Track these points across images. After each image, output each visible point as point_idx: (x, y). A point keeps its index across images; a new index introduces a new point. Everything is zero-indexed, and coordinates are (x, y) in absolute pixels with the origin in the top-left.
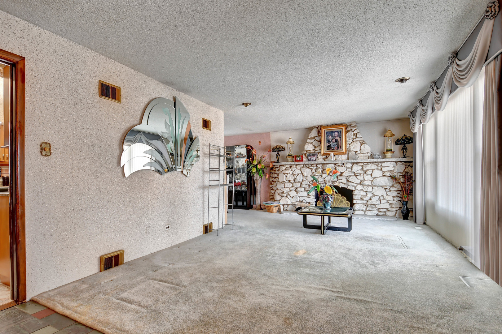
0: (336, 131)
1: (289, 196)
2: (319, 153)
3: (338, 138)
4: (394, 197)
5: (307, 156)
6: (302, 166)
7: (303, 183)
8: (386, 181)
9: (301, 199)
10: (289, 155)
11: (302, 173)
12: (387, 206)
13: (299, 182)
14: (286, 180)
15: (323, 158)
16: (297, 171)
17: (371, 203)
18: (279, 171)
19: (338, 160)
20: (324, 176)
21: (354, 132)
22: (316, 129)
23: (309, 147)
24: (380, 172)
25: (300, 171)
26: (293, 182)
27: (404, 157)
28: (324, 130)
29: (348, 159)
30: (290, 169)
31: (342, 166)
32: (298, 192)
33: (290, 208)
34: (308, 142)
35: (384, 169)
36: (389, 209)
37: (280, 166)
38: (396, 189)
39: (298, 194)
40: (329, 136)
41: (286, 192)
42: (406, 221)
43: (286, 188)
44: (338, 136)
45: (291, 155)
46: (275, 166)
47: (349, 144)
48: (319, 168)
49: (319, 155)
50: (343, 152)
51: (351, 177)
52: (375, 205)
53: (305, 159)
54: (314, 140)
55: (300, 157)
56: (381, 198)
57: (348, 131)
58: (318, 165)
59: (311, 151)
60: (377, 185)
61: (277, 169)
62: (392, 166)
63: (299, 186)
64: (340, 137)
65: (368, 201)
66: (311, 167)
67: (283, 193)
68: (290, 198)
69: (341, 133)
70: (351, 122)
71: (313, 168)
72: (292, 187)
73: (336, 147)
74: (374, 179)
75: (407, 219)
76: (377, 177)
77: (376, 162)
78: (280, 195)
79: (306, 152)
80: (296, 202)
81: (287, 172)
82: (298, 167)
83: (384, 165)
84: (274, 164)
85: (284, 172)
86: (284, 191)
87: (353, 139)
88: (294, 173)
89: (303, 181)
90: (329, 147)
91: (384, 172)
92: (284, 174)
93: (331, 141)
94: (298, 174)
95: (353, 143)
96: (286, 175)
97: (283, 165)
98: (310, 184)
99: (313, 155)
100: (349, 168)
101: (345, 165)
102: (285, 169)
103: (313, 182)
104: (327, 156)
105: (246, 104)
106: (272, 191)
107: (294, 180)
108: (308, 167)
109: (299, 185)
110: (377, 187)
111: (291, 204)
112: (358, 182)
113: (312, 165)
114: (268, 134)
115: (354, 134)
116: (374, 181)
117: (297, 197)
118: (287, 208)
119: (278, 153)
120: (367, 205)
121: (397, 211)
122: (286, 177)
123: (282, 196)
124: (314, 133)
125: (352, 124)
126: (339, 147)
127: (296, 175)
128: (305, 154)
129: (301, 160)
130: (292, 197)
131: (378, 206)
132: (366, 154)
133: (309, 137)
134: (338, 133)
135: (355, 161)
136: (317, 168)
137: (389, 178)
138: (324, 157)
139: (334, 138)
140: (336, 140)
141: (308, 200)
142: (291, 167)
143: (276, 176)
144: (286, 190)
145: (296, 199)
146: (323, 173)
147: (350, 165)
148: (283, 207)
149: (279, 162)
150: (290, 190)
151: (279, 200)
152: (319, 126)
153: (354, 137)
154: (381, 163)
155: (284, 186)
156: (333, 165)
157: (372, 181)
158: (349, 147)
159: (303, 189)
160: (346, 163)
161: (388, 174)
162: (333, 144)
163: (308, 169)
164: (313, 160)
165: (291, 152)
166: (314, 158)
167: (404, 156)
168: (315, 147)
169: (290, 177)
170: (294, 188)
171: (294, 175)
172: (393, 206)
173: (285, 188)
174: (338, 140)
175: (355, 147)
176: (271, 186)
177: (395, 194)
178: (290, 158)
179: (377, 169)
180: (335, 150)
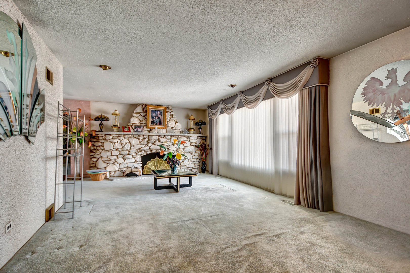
0: (158, 111)
1: (116, 163)
2: (144, 126)
3: (160, 116)
4: (196, 159)
5: (133, 128)
6: (130, 136)
7: (131, 150)
8: (192, 149)
9: (129, 165)
10: (114, 126)
11: (129, 142)
12: (193, 165)
13: (127, 150)
14: (113, 149)
15: (148, 131)
16: (125, 141)
17: (183, 164)
18: (104, 140)
19: (160, 132)
20: (150, 145)
21: (171, 113)
22: (141, 106)
23: (135, 120)
24: (189, 142)
25: (128, 140)
26: (121, 150)
27: (200, 134)
28: (149, 108)
29: (167, 132)
30: (118, 138)
31: (164, 138)
32: (126, 159)
33: (117, 174)
34: (133, 116)
35: (191, 141)
36: (194, 168)
37: (106, 136)
38: (197, 154)
39: (126, 161)
40: (153, 114)
41: (113, 159)
42: (204, 174)
43: (114, 155)
44: (160, 114)
45: (117, 126)
46: (98, 134)
47: (168, 122)
48: (145, 138)
49: (144, 128)
50: (163, 127)
51: (171, 146)
52: (186, 165)
53: (132, 130)
54: (139, 115)
55: (128, 128)
56: (190, 160)
57: (167, 112)
58: (144, 136)
59: (137, 124)
60: (187, 151)
61: (101, 138)
62: (196, 139)
63: (127, 154)
64: (162, 116)
65: (181, 163)
66: (138, 137)
67: (110, 160)
68: (118, 165)
69: (162, 112)
70: (169, 106)
71: (140, 138)
72: (120, 154)
73: (159, 123)
74: (186, 148)
75: (205, 173)
76: (187, 146)
77: (186, 136)
78: (106, 163)
79: (133, 124)
80: (124, 168)
81: (115, 141)
82: (126, 136)
83: (191, 138)
84: (97, 133)
85: (112, 140)
86: (111, 158)
87: (170, 118)
88: (122, 142)
89: (130, 149)
90: (153, 122)
91: (191, 143)
92: (112, 142)
93: (154, 117)
94: (126, 143)
95: (170, 121)
96: (113, 143)
97: (110, 135)
98: (137, 152)
99: (139, 127)
100: (169, 139)
101: (166, 137)
102: (112, 138)
103: (140, 150)
104: (151, 129)
105: (105, 67)
106: (95, 160)
107: (122, 148)
108: (136, 138)
109: (127, 152)
110: (187, 153)
111: (118, 170)
112: (175, 150)
113: (139, 135)
114: (88, 103)
115: (171, 115)
116: (186, 149)
117: (125, 164)
118: (114, 174)
119: (101, 123)
120: (180, 166)
121: (198, 168)
122: (113, 146)
123: (108, 164)
124: (139, 109)
125: (170, 107)
126: (160, 123)
127: (124, 144)
128: (131, 126)
129: (128, 130)
130: (120, 164)
131: (187, 166)
132: (179, 130)
133: (135, 112)
134: (160, 112)
135: (172, 134)
136: (144, 138)
137: (194, 147)
138: (149, 129)
139: (157, 116)
140: (158, 117)
141: (136, 165)
142: (119, 136)
143: (100, 144)
144: (113, 158)
145: (124, 165)
146: (148, 143)
147: (169, 137)
148: (110, 173)
149: (102, 131)
150: (118, 157)
151: (105, 168)
152: (143, 104)
153: (171, 117)
154: (189, 137)
155: (111, 154)
156: (157, 137)
157: (184, 149)
158: (168, 123)
159: (131, 157)
160: (167, 135)
161: (194, 144)
162: (156, 120)
163: (135, 139)
164: (139, 132)
165: (116, 123)
166: (140, 130)
167: (200, 132)
168: (140, 121)
169: (118, 146)
170: (122, 155)
171: (122, 144)
172: (196, 165)
173: (112, 155)
174: (160, 117)
175: (171, 124)
176: (92, 154)
177: (197, 157)
178: (115, 128)
179: (187, 141)
180: (158, 125)
